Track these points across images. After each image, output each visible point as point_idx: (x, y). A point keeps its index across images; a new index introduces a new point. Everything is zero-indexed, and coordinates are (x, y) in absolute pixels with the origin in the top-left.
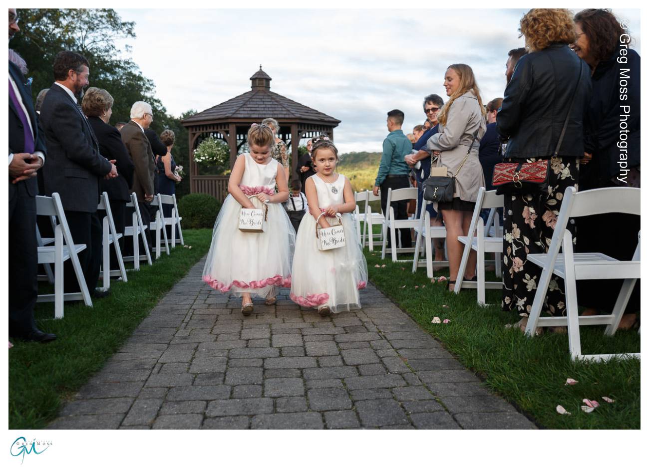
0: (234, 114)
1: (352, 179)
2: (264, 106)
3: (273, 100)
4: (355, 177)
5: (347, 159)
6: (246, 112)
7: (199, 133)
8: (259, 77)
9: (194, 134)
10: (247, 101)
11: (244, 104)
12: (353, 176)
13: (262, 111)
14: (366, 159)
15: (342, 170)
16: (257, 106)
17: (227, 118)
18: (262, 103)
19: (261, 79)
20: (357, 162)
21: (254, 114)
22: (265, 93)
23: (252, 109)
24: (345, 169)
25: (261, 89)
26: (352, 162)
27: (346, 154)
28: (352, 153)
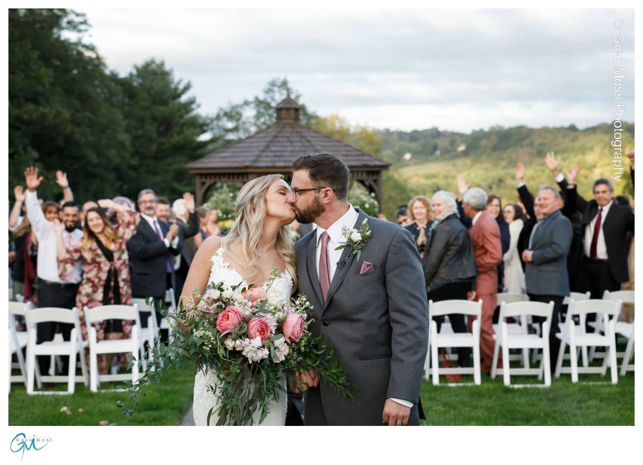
0: (255, 161)
1: (494, 186)
2: (291, 149)
3: (303, 140)
4: (500, 181)
5: (484, 143)
6: (269, 159)
7: (209, 182)
8: (287, 106)
9: (203, 184)
10: (271, 141)
11: (267, 147)
12: (496, 181)
13: (289, 156)
14: (526, 142)
15: (472, 166)
16: (282, 149)
17: (247, 167)
18: (288, 144)
19: (288, 109)
20: (506, 148)
21: (279, 161)
22: (293, 128)
23: (278, 154)
24: (478, 165)
25: (288, 121)
26: (495, 148)
27: (482, 131)
28: (493, 128)
